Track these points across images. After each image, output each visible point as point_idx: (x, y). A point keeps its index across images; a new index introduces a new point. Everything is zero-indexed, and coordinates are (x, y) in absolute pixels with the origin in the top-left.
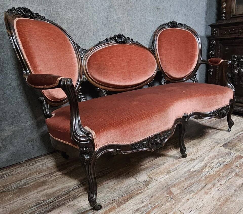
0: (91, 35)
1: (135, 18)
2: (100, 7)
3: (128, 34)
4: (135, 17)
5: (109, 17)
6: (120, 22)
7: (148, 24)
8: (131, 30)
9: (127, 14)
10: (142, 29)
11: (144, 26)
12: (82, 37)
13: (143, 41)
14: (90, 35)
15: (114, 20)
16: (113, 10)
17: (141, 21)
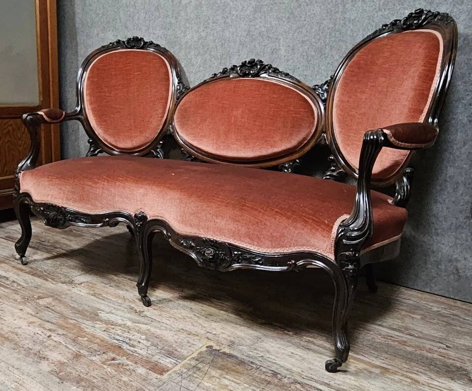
0: (216, 64)
1: (305, 22)
2: (239, 16)
3: (285, 56)
4: (305, 20)
5: (252, 28)
6: (270, 36)
7: (344, 30)
8: (293, 50)
9: (289, 18)
10: (323, 44)
11: (328, 37)
12: (201, 68)
13: (323, 72)
14: (214, 64)
15: (260, 34)
16: (260, 14)
17: (321, 28)
